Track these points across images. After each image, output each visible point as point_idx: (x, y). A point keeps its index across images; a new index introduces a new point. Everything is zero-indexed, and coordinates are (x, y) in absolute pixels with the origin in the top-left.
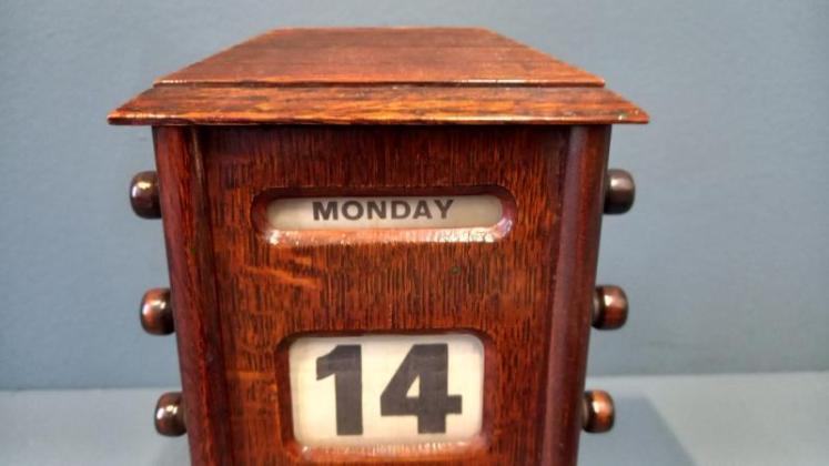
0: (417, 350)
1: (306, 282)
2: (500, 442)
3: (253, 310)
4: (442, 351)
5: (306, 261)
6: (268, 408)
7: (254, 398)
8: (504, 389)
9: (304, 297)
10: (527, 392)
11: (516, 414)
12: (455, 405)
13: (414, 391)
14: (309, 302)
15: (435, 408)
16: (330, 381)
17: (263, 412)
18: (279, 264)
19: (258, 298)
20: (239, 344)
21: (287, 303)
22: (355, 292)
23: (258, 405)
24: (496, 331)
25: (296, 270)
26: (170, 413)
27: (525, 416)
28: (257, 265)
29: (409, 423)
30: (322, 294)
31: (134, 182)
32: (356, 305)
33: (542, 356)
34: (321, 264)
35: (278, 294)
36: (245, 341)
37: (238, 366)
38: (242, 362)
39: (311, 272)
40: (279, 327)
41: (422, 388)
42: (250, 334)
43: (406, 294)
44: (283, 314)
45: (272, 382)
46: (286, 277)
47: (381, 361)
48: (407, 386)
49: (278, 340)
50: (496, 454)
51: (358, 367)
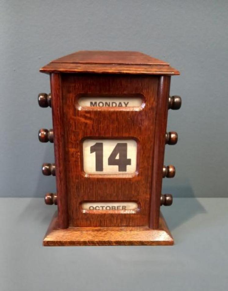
0: (118, 145)
1: (88, 121)
2: (141, 173)
3: (74, 129)
4: (125, 145)
5: (88, 115)
6: (77, 160)
7: (73, 157)
8: (142, 156)
9: (88, 126)
10: (149, 157)
11: (146, 164)
12: (129, 162)
13: (117, 157)
14: (89, 127)
15: (123, 163)
16: (94, 154)
17: (76, 161)
18: (81, 116)
19: (75, 126)
20: (70, 140)
21: (83, 128)
22: (102, 125)
23: (74, 159)
24: (140, 138)
25: (86, 118)
26: (47, 168)
27: (148, 164)
28: (75, 116)
29: (116, 167)
30: (93, 125)
31: (39, 96)
32: (102, 129)
33: (153, 146)
34: (92, 116)
35: (81, 125)
36: (71, 139)
37: (69, 147)
38: (70, 145)
39: (90, 119)
40: (81, 135)
41: (120, 156)
42: (73, 137)
43: (115, 126)
44: (82, 131)
45: (79, 152)
46: (83, 120)
47: (108, 148)
48: (116, 156)
49: (80, 139)
50: (140, 177)
51: (102, 150)
